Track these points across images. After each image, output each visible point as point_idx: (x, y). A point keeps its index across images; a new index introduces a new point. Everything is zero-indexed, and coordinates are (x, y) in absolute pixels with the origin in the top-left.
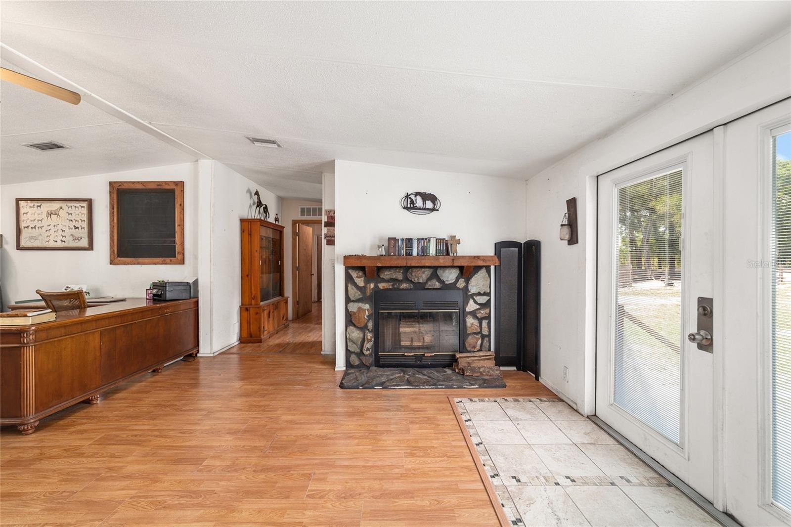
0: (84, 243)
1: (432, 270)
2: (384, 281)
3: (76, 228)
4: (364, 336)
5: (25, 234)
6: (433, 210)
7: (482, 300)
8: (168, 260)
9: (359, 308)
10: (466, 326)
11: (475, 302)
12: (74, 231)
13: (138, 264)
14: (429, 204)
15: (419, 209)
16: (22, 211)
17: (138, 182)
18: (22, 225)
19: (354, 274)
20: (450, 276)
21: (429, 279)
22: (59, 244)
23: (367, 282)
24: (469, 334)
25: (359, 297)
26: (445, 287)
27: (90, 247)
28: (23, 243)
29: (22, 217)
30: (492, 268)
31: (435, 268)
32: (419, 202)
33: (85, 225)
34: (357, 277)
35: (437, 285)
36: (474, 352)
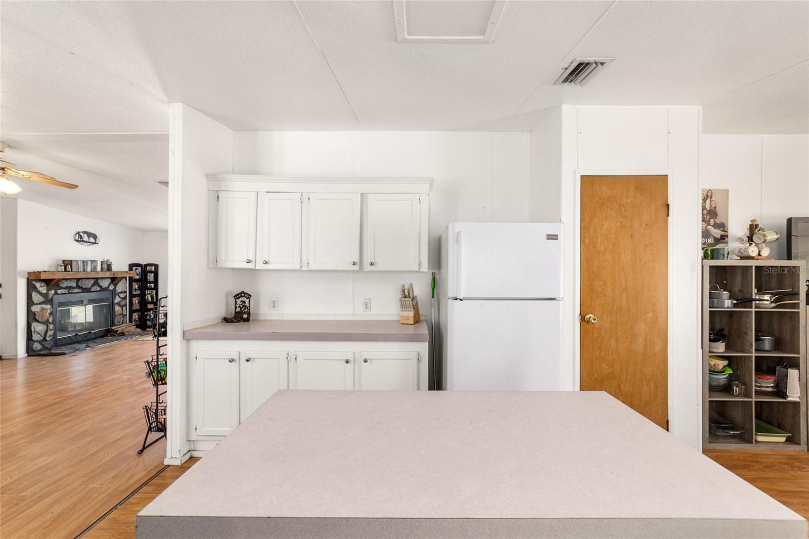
1: (95, 280)
2: (62, 288)
4: (48, 327)
6: (95, 243)
7: (122, 295)
9: (43, 309)
10: (114, 310)
11: (120, 297)
14: (92, 240)
15: (86, 242)
19: (38, 285)
20: (105, 283)
21: (93, 285)
23: (48, 290)
24: (117, 316)
25: (42, 301)
26: (103, 289)
30: (128, 278)
31: (97, 279)
32: (85, 238)
34: (40, 287)
35: (98, 289)
36: (119, 325)
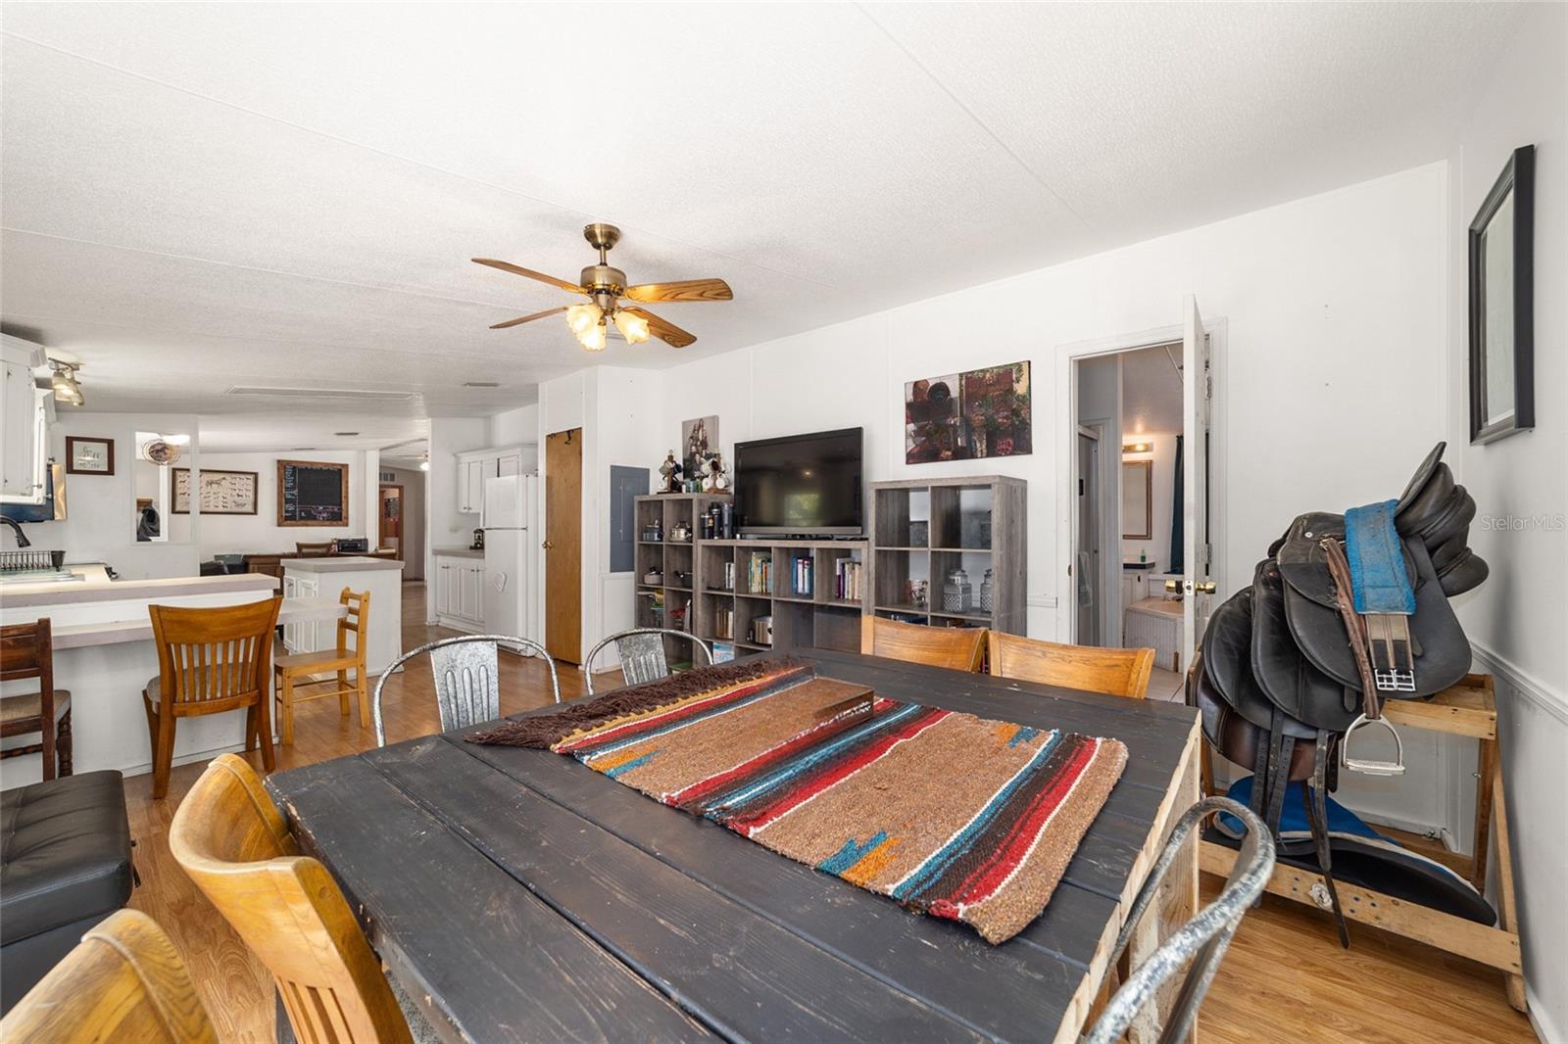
0: (249, 508)
3: (239, 495)
5: (179, 498)
8: (335, 523)
12: (236, 498)
13: (307, 525)
16: (179, 479)
17: (307, 462)
18: (179, 491)
22: (221, 509)
27: (255, 513)
28: (178, 509)
29: (179, 485)
33: (251, 494)
